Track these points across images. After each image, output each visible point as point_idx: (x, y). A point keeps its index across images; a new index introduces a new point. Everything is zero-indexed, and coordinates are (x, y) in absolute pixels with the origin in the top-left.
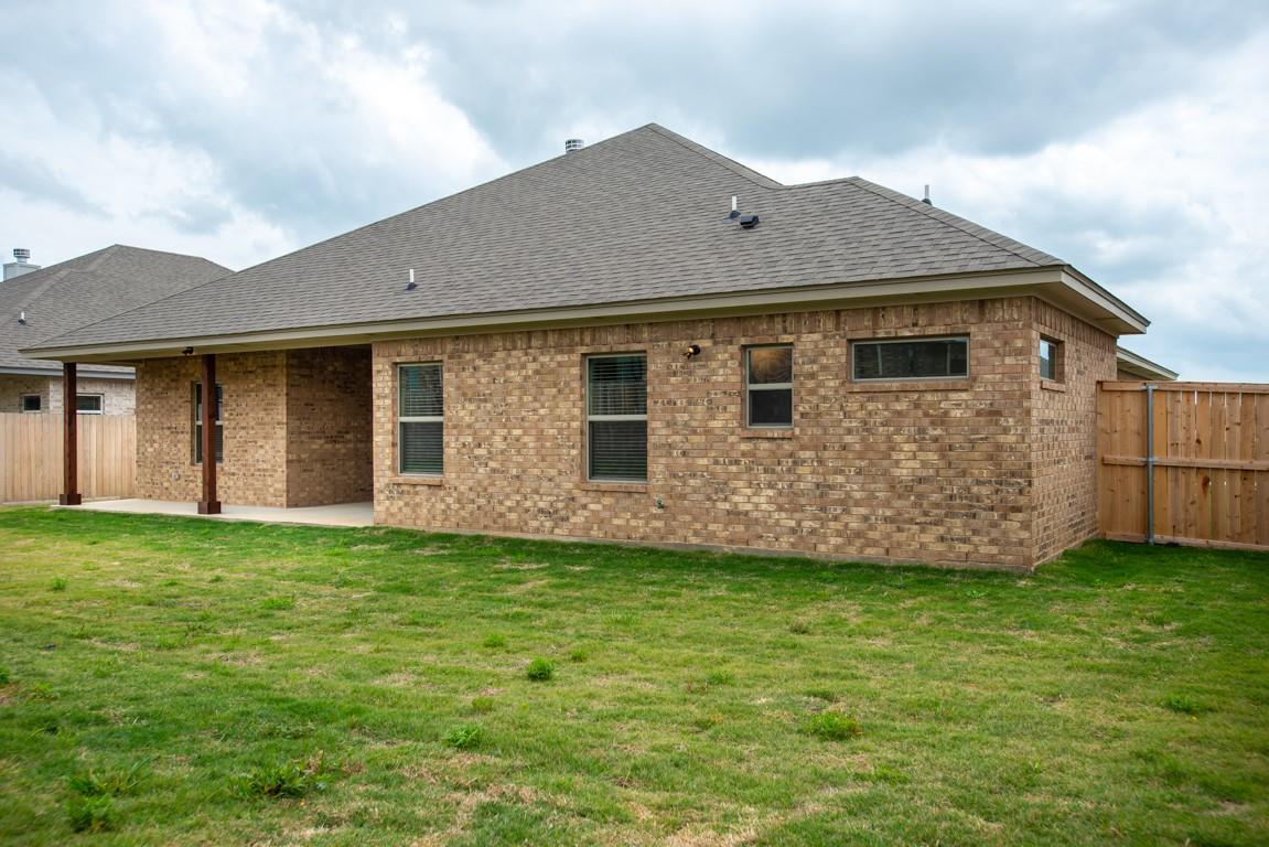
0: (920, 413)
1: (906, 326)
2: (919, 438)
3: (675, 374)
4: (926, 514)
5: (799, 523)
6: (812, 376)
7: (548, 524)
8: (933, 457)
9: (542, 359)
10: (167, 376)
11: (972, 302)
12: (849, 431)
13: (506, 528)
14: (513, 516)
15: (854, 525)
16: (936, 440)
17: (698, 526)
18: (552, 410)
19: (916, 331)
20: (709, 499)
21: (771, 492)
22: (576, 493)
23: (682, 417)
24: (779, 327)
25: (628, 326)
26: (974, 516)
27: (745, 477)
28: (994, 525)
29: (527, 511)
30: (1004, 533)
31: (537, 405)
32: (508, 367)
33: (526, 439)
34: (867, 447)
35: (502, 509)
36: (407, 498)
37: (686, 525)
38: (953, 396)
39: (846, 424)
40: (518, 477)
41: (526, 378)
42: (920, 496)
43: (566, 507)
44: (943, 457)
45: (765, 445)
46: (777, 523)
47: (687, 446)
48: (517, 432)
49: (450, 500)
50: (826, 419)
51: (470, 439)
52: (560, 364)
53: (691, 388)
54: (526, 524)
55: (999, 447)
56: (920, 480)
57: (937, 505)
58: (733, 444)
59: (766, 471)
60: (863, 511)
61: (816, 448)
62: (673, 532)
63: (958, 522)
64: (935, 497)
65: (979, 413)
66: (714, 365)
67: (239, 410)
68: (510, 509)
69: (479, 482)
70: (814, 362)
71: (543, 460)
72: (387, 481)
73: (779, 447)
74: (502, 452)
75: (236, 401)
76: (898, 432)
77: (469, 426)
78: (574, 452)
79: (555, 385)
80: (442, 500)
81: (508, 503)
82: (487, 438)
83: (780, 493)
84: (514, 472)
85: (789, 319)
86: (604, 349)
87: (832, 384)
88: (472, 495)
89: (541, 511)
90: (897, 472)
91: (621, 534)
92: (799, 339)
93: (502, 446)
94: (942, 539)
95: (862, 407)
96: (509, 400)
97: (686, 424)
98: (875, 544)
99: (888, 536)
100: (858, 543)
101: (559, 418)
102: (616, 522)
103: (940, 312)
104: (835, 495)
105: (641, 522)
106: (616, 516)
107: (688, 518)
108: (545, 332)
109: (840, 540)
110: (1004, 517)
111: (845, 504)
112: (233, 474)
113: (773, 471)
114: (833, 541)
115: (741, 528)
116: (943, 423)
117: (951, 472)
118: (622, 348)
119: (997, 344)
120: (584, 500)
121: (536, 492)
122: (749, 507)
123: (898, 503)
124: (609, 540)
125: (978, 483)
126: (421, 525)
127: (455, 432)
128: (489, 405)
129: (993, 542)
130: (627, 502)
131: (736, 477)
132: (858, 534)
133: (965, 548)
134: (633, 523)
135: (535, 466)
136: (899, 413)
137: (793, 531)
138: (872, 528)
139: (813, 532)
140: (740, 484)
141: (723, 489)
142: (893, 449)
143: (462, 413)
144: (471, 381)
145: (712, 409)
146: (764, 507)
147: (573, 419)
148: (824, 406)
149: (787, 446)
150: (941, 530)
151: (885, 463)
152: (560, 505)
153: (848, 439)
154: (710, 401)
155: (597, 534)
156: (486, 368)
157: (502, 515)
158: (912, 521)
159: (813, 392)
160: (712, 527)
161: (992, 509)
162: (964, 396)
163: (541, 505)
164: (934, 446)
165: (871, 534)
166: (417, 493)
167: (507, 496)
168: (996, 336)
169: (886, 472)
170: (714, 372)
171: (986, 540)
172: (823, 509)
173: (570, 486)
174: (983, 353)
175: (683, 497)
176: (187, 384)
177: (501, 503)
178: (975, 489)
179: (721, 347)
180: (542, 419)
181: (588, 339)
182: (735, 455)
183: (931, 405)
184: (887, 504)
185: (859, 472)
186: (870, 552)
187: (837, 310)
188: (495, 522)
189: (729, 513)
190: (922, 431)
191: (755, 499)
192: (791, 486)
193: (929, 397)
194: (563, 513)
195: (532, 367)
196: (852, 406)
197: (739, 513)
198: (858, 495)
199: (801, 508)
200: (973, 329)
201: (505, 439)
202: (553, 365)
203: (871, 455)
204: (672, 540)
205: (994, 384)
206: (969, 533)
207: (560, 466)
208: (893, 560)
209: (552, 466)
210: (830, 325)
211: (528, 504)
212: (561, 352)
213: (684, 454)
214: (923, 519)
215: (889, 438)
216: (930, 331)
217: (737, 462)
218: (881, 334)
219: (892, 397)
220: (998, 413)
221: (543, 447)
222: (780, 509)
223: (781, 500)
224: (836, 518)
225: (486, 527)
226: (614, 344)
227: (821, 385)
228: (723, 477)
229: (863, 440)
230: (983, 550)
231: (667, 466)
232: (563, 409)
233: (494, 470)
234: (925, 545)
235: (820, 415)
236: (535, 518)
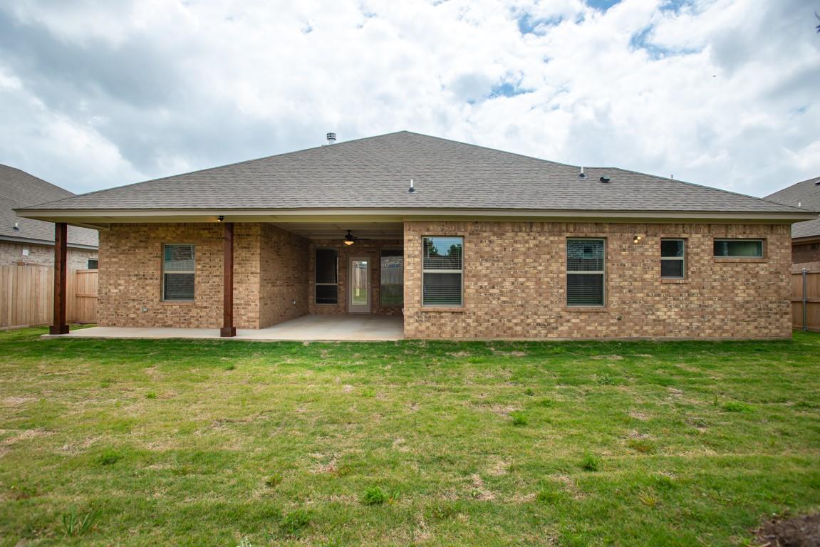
0: (746, 272)
1: (741, 234)
2: (746, 283)
3: (624, 250)
4: (749, 317)
5: (691, 324)
6: (697, 254)
7: (544, 332)
8: (752, 292)
9: (540, 238)
10: (135, 238)
11: (768, 225)
12: (715, 280)
13: (512, 336)
14: (519, 328)
15: (717, 323)
16: (753, 284)
17: (638, 328)
18: (546, 267)
19: (745, 236)
20: (644, 314)
21: (676, 310)
22: (563, 313)
23: (628, 273)
24: (681, 230)
25: (596, 224)
26: (769, 317)
27: (663, 302)
28: (778, 320)
29: (528, 325)
30: (782, 323)
31: (536, 264)
32: (516, 242)
33: (528, 284)
34: (724, 287)
35: (511, 325)
36: (434, 321)
37: (631, 328)
38: (760, 265)
39: (713, 277)
40: (522, 306)
41: (529, 249)
42: (747, 309)
43: (556, 322)
44: (756, 292)
45: (674, 287)
46: (680, 324)
47: (632, 287)
48: (521, 280)
49: (469, 321)
50: (704, 275)
51: (486, 284)
52: (552, 242)
53: (634, 258)
54: (528, 332)
55: (779, 287)
56: (747, 302)
57: (754, 313)
58: (657, 286)
59: (674, 299)
60: (721, 317)
61: (699, 288)
62: (623, 332)
63: (763, 320)
64: (753, 309)
65: (771, 273)
66: (647, 246)
67: (212, 264)
68: (516, 324)
69: (493, 310)
70: (698, 247)
71: (540, 296)
72: (416, 310)
73: (681, 288)
74: (511, 291)
75: (209, 257)
76: (737, 280)
77: (485, 276)
78: (561, 291)
79: (549, 253)
80: (464, 321)
81: (515, 321)
82: (498, 283)
83: (682, 310)
84: (520, 303)
85: (686, 226)
86: (581, 235)
87: (707, 258)
88: (487, 317)
89: (539, 324)
90: (737, 299)
91: (591, 335)
92: (690, 236)
93: (512, 288)
94: (756, 328)
95: (721, 269)
96: (516, 261)
97: (631, 276)
98: (727, 331)
99: (733, 328)
100: (720, 331)
101: (552, 272)
102: (589, 328)
103: (755, 229)
104: (709, 310)
105: (604, 328)
106: (589, 325)
107: (632, 324)
108: (542, 224)
109: (711, 331)
110: (782, 317)
111: (713, 314)
112: (206, 307)
113: (678, 299)
114: (707, 331)
115: (661, 328)
116: (756, 277)
117: (760, 298)
118: (593, 235)
119: (778, 244)
120: (568, 317)
121: (536, 314)
122: (665, 317)
123: (737, 313)
124: (585, 338)
125: (771, 303)
126: (445, 337)
127: (474, 279)
128: (501, 264)
129: (777, 328)
130: (596, 317)
131: (658, 302)
132: (720, 328)
133: (766, 331)
134: (599, 328)
135: (535, 299)
136: (737, 272)
137: (688, 328)
138: (726, 324)
139: (698, 327)
140: (660, 306)
141: (651, 308)
142: (735, 288)
143: (480, 268)
144: (487, 249)
145: (646, 269)
146: (673, 317)
147: (561, 272)
148: (703, 269)
149: (685, 287)
150: (756, 324)
151: (732, 295)
152: (552, 321)
153: (715, 284)
154: (644, 265)
155: (576, 335)
156: (500, 241)
157: (510, 328)
158: (743, 320)
159: (698, 261)
160: (645, 328)
161: (777, 313)
162: (765, 265)
163: (539, 321)
164: (753, 287)
165: (725, 327)
166: (442, 317)
167: (514, 317)
168: (778, 240)
169: (732, 299)
170: (647, 250)
171: (774, 327)
172: (703, 317)
173: (559, 309)
174: (772, 247)
175: (629, 313)
176: (158, 245)
177: (509, 321)
178: (770, 305)
179: (650, 238)
180: (540, 272)
182: (658, 292)
183: (752, 269)
184: (733, 313)
185: (720, 299)
186: (725, 335)
187: (710, 224)
188: (505, 332)
189: (654, 320)
190: (747, 280)
191: (669, 313)
192: (687, 306)
193: (750, 265)
194: (554, 325)
195: (532, 243)
196: (717, 268)
197: (660, 321)
198: (719, 310)
199: (692, 317)
200: (768, 237)
201: (513, 283)
202: (547, 242)
203: (725, 291)
204: (622, 336)
205: (777, 260)
206: (767, 325)
207: (552, 298)
208: (735, 339)
209: (547, 299)
210: (706, 231)
211: (529, 321)
212: (553, 235)
213: (630, 291)
214: (748, 319)
215: (733, 284)
216: (750, 237)
217: (659, 295)
218: (729, 237)
219: (734, 265)
220: (779, 273)
221: (540, 288)
222: (681, 317)
223: (682, 313)
224: (709, 321)
225: (498, 336)
227: (702, 258)
228: (652, 302)
229: (722, 284)
230: (773, 331)
231: (620, 298)
232: (554, 267)
233: (504, 302)
234: (749, 331)
235: (701, 272)
236: (535, 328)
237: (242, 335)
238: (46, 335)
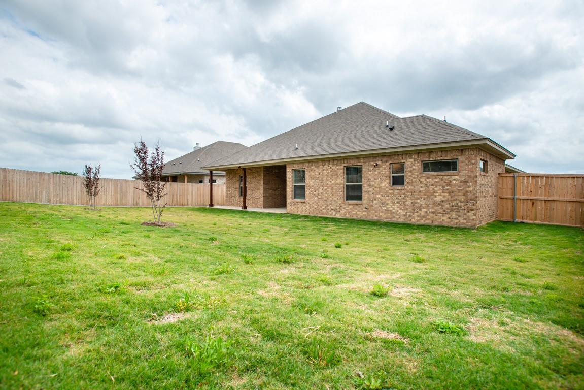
0: (443, 182)
1: (439, 157)
2: (443, 189)
3: (370, 171)
4: (444, 211)
5: (406, 213)
6: (410, 171)
7: (334, 213)
8: (447, 195)
9: (333, 167)
10: (233, 174)
11: (459, 150)
12: (421, 187)
13: (322, 214)
14: (324, 211)
15: (422, 214)
16: (448, 190)
17: (377, 214)
18: (335, 181)
19: (442, 158)
20: (380, 206)
21: (398, 205)
22: (342, 205)
23: (372, 184)
24: (401, 158)
25: (357, 158)
26: (459, 212)
27: (391, 200)
28: (465, 214)
29: (328, 209)
30: (468, 217)
31: (331, 180)
32: (323, 170)
33: (328, 190)
34: (427, 192)
35: (322, 209)
36: (295, 206)
37: (373, 214)
38: (453, 177)
39: (420, 185)
40: (326, 200)
41: (328, 173)
42: (442, 206)
43: (339, 208)
44: (450, 195)
45: (396, 191)
46: (400, 213)
47: (374, 191)
48: (326, 188)
49: (307, 206)
50: (414, 184)
51: (313, 190)
52: (338, 169)
53: (375, 175)
54: (328, 213)
55: (467, 192)
56: (443, 201)
57: (448, 209)
58: (387, 191)
59: (397, 198)
60: (425, 210)
61: (411, 192)
62: (370, 216)
63: (454, 213)
64: (447, 206)
65: (461, 182)
66: (382, 168)
67: (251, 182)
68: (324, 209)
69: (315, 201)
70: (411, 167)
71: (333, 195)
72: (290, 201)
73: (401, 192)
74: (322, 193)
75: (250, 180)
76: (436, 187)
77: (313, 186)
78: (341, 193)
79: (336, 175)
80: (305, 206)
81: (323, 207)
82: (317, 189)
83: (401, 205)
84: (325, 199)
85: (404, 155)
86: (350, 165)
87: (416, 174)
88: (313, 205)
89: (332, 209)
90: (436, 199)
91: (355, 216)
92: (406, 161)
93: (322, 191)
94: (449, 218)
95: (425, 180)
96: (324, 179)
97: (373, 185)
98: (429, 219)
99: (433, 217)
100: (424, 219)
101: (337, 184)
102: (353, 212)
103: (449, 153)
104: (417, 205)
105: (361, 213)
106: (353, 211)
107: (374, 212)
108: (334, 160)
109: (418, 218)
110: (468, 212)
111: (420, 208)
112: (250, 199)
113: (399, 199)
114: (416, 218)
115: (389, 215)
116: (450, 185)
117: (452, 199)
118: (355, 164)
119: (467, 162)
120: (344, 207)
121: (331, 204)
122: (392, 209)
123: (436, 208)
124: (351, 218)
125: (461, 202)
126: (299, 213)
127: (309, 188)
128: (318, 180)
129: (465, 219)
130: (356, 207)
131: (388, 200)
132: (424, 217)
133: (456, 221)
134: (358, 213)
135: (331, 197)
136: (437, 182)
137: (404, 216)
138: (428, 215)
139: (410, 216)
140: (389, 202)
141: (384, 203)
142: (434, 192)
143: (311, 183)
144: (313, 174)
145: (381, 182)
146: (396, 209)
147: (341, 184)
148: (414, 180)
149: (403, 192)
150: (449, 216)
151: (432, 196)
152: (337, 208)
153: (421, 189)
154: (381, 179)
155: (348, 216)
156: (317, 170)
157: (321, 210)
158: (440, 213)
159: (411, 176)
160: (381, 214)
161: (465, 210)
162: (456, 177)
163: (332, 208)
164: (447, 191)
165: (428, 217)
166: (298, 204)
167: (323, 205)
168: (466, 160)
169: (432, 199)
170: (382, 171)
171: (463, 218)
172: (413, 209)
173: (340, 202)
174: (462, 164)
175: (372, 206)
176: (238, 176)
177: (321, 207)
178: (459, 204)
179: (384, 164)
180: (333, 184)
181: (346, 162)
182: (388, 194)
183: (446, 180)
184: (433, 208)
185: (424, 199)
186: (427, 222)
187: (418, 153)
188: (319, 212)
189: (386, 210)
190: (443, 187)
191: (393, 206)
192: (404, 203)
193: (446, 177)
194: (338, 210)
195: (330, 170)
196: (423, 180)
197: (388, 210)
198: (424, 205)
199: (407, 209)
200: (459, 157)
201: (322, 189)
202: (336, 169)
203: (428, 194)
204: (369, 218)
205: (465, 173)
206: (457, 217)
207: (338, 197)
208: (434, 224)
209: (335, 197)
210: (416, 157)
211: (329, 207)
212: (338, 166)
213: (373, 194)
214: (443, 212)
215: (433, 189)
216: (446, 158)
217: (388, 196)
218: (431, 159)
219: (434, 177)
220: (467, 182)
221: (333, 192)
222: (401, 209)
223: (401, 207)
224: (417, 212)
225: (317, 214)
226: (353, 163)
227: (413, 174)
228: (384, 200)
229: (425, 190)
230: (461, 221)
231: (368, 197)
232: (339, 181)
233: (319, 198)
234: (445, 220)
235: (413, 182)
236: (330, 211)
237: (249, 209)
238: (208, 207)
